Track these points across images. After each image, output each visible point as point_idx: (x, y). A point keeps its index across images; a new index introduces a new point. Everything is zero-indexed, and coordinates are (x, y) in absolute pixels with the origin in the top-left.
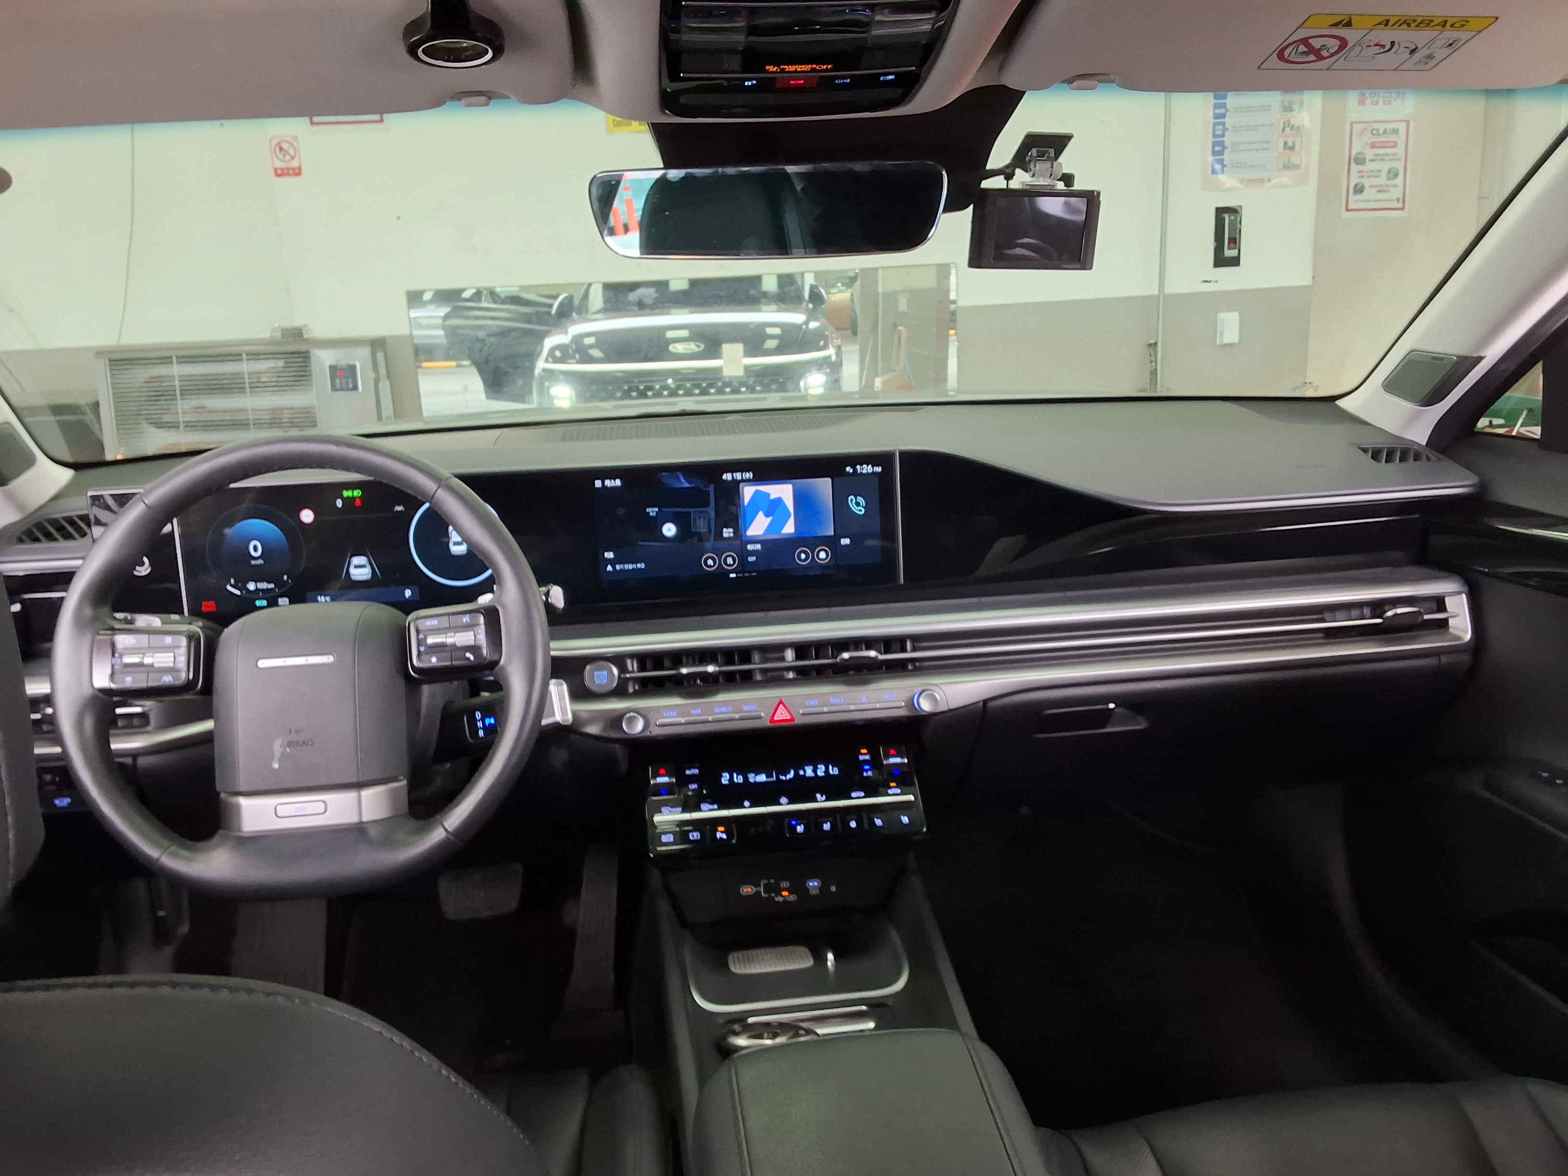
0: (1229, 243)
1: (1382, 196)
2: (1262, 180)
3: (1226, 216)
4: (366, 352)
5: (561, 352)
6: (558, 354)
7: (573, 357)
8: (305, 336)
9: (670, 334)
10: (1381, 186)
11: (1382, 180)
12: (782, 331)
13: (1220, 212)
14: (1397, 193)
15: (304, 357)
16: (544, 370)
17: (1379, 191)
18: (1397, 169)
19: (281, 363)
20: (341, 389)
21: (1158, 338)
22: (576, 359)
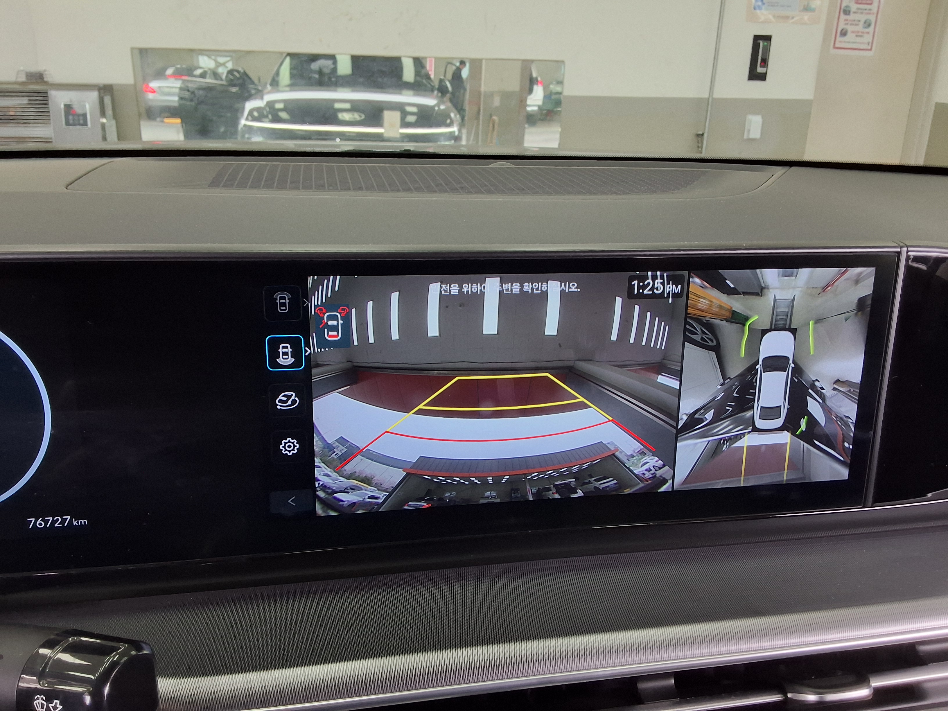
0: (761, 63)
1: (858, 39)
2: (787, 17)
3: (761, 42)
4: (94, 95)
5: (258, 112)
6: (256, 114)
7: (267, 117)
8: (45, 79)
9: (337, 106)
10: (858, 32)
11: (860, 28)
12: (418, 109)
13: (757, 38)
14: (868, 38)
15: (44, 96)
16: (245, 126)
17: (857, 36)
18: (870, 21)
19: (25, 101)
20: (74, 125)
21: (705, 130)
22: (269, 119)
